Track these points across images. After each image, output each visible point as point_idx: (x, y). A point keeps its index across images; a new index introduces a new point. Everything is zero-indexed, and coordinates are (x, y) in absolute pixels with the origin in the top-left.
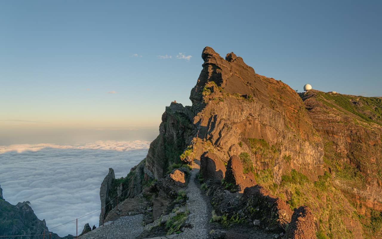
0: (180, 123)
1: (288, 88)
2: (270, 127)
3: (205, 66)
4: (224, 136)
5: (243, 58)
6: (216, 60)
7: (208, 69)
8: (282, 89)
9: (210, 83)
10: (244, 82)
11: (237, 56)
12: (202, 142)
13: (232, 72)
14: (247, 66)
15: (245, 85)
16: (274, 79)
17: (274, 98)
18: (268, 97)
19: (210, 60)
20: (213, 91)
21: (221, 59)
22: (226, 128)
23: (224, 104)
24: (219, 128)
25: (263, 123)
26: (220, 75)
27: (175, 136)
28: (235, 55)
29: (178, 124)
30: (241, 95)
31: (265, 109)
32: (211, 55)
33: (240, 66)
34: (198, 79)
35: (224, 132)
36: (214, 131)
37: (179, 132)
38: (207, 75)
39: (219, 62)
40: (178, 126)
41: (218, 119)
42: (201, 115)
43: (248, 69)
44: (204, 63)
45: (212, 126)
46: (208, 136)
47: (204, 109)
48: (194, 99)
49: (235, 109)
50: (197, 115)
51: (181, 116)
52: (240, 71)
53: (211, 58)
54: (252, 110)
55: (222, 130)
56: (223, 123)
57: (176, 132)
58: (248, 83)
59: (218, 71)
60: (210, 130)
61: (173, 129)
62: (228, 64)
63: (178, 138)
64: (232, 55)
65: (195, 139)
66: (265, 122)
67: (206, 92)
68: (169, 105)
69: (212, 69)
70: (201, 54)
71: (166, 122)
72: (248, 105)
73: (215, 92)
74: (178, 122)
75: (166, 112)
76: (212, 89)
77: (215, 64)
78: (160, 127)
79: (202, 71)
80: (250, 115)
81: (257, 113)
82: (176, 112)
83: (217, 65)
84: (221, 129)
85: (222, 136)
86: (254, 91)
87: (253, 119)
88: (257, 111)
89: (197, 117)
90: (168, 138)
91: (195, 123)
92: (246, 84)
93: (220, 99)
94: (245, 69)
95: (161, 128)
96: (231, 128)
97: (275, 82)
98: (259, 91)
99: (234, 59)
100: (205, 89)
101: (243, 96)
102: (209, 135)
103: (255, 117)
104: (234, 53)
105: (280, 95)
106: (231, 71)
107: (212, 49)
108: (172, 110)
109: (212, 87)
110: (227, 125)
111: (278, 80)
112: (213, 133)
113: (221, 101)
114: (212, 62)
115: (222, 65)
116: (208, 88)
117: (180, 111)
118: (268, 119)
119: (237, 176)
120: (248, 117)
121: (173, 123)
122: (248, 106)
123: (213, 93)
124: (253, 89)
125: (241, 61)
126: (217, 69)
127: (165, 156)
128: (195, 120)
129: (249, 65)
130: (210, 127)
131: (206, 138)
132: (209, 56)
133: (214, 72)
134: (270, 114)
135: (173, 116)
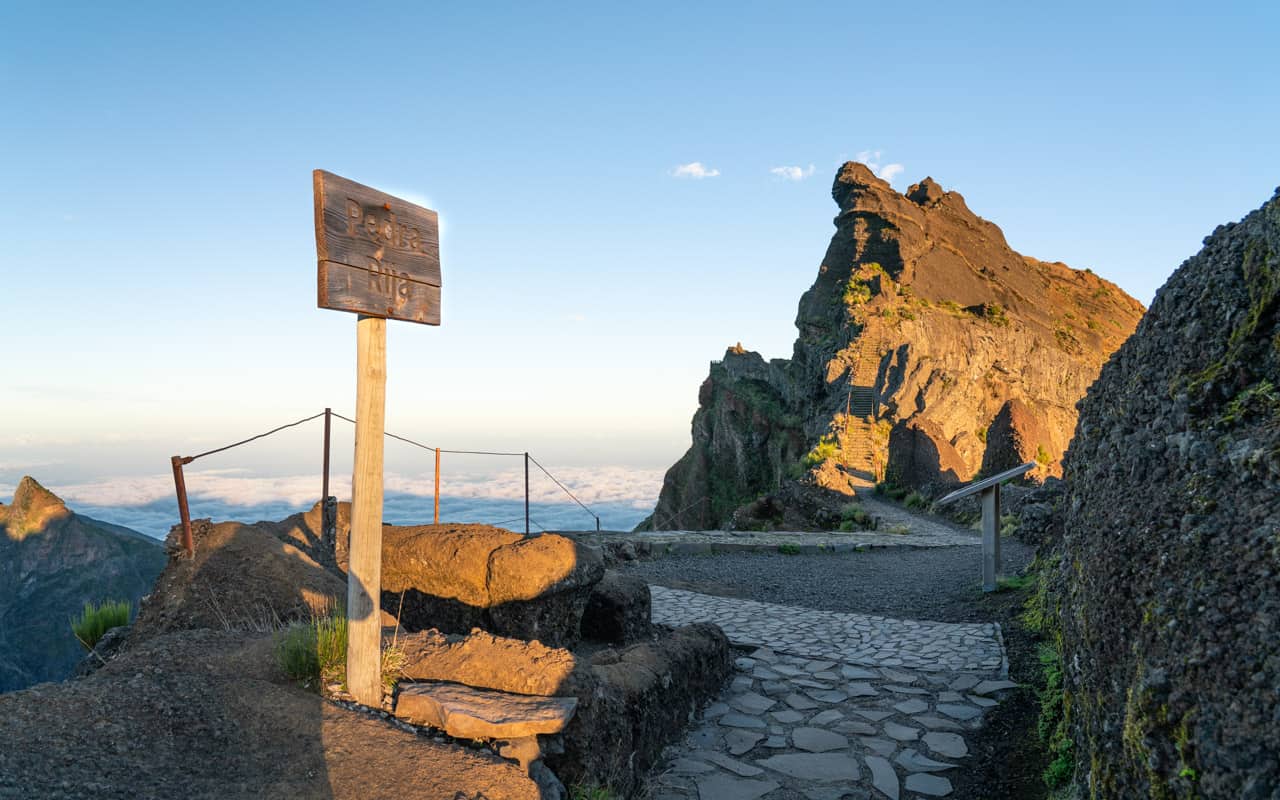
0: (755, 412)
1: (1116, 293)
2: (1058, 411)
3: (844, 222)
4: (931, 407)
5: (962, 195)
6: (878, 200)
7: (854, 231)
8: (1094, 297)
9: (865, 267)
10: (971, 269)
11: (946, 190)
12: (865, 425)
13: (932, 236)
14: (979, 220)
15: (974, 278)
16: (1065, 266)
17: (1068, 324)
18: (1051, 318)
19: (859, 201)
20: (880, 291)
21: (897, 196)
22: (938, 383)
23: (915, 329)
24: (915, 382)
25: (1038, 398)
26: (894, 246)
27: (739, 451)
28: (937, 188)
29: (749, 413)
30: (964, 307)
31: (1046, 352)
32: (865, 187)
33: (954, 220)
34: (823, 264)
35: (932, 395)
36: (902, 392)
37: (752, 440)
38: (849, 248)
39: (889, 208)
40: (747, 419)
41: (913, 359)
42: (849, 357)
43: (981, 228)
44: (841, 213)
45: (893, 378)
46: (883, 408)
47: (857, 338)
48: (809, 324)
49: (948, 347)
50: (835, 357)
51: (758, 391)
52: (957, 235)
53: (863, 196)
54: (1004, 350)
55: (926, 388)
56: (927, 368)
57: (742, 440)
58: (983, 271)
59: (886, 234)
60: (887, 389)
61: (734, 429)
62: (919, 213)
63: (749, 456)
64: (929, 188)
65: (839, 417)
66: (1042, 395)
67: (856, 293)
68: (720, 357)
69: (866, 230)
70: (831, 187)
71: (713, 406)
72: (990, 334)
73: (886, 293)
74: (748, 408)
75: (711, 377)
76: (874, 287)
77: (876, 214)
78: (693, 423)
79: (834, 239)
80: (997, 366)
81: (1020, 363)
82: (743, 378)
83: (882, 217)
84: (922, 387)
85: (927, 406)
86: (1006, 296)
87: (1004, 381)
88: (1018, 356)
89: (838, 361)
90: (718, 457)
91: (831, 378)
92: (979, 273)
93: (901, 314)
94: (972, 229)
95: (697, 425)
96: (956, 383)
97: (1069, 275)
98: (1020, 299)
99: (934, 199)
100: (853, 285)
101: (971, 309)
102: (886, 404)
103: (1012, 375)
104: (935, 181)
105: (1089, 318)
106: (927, 235)
107: (865, 167)
108: (730, 372)
109: (874, 277)
110: (941, 374)
111: (1080, 269)
112: (897, 396)
113: (907, 318)
114: (868, 209)
115: (898, 215)
116: (862, 283)
117: (753, 376)
118: (1054, 386)
119: (1027, 452)
120: (989, 375)
121: (733, 413)
122: (989, 338)
123: (880, 295)
124: (1000, 289)
125: (958, 205)
126: (884, 230)
127: (711, 511)
128: (831, 370)
129: (986, 218)
130: (886, 380)
131: (876, 413)
132: (856, 191)
133: (874, 240)
134: (1061, 369)
135: (732, 388)
